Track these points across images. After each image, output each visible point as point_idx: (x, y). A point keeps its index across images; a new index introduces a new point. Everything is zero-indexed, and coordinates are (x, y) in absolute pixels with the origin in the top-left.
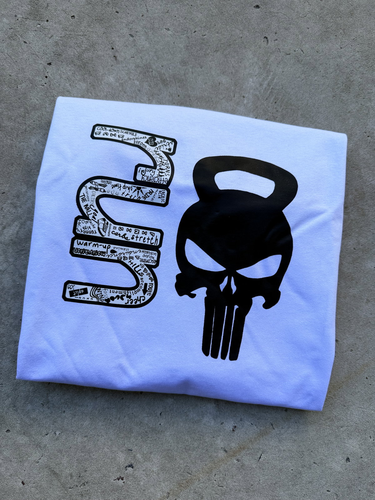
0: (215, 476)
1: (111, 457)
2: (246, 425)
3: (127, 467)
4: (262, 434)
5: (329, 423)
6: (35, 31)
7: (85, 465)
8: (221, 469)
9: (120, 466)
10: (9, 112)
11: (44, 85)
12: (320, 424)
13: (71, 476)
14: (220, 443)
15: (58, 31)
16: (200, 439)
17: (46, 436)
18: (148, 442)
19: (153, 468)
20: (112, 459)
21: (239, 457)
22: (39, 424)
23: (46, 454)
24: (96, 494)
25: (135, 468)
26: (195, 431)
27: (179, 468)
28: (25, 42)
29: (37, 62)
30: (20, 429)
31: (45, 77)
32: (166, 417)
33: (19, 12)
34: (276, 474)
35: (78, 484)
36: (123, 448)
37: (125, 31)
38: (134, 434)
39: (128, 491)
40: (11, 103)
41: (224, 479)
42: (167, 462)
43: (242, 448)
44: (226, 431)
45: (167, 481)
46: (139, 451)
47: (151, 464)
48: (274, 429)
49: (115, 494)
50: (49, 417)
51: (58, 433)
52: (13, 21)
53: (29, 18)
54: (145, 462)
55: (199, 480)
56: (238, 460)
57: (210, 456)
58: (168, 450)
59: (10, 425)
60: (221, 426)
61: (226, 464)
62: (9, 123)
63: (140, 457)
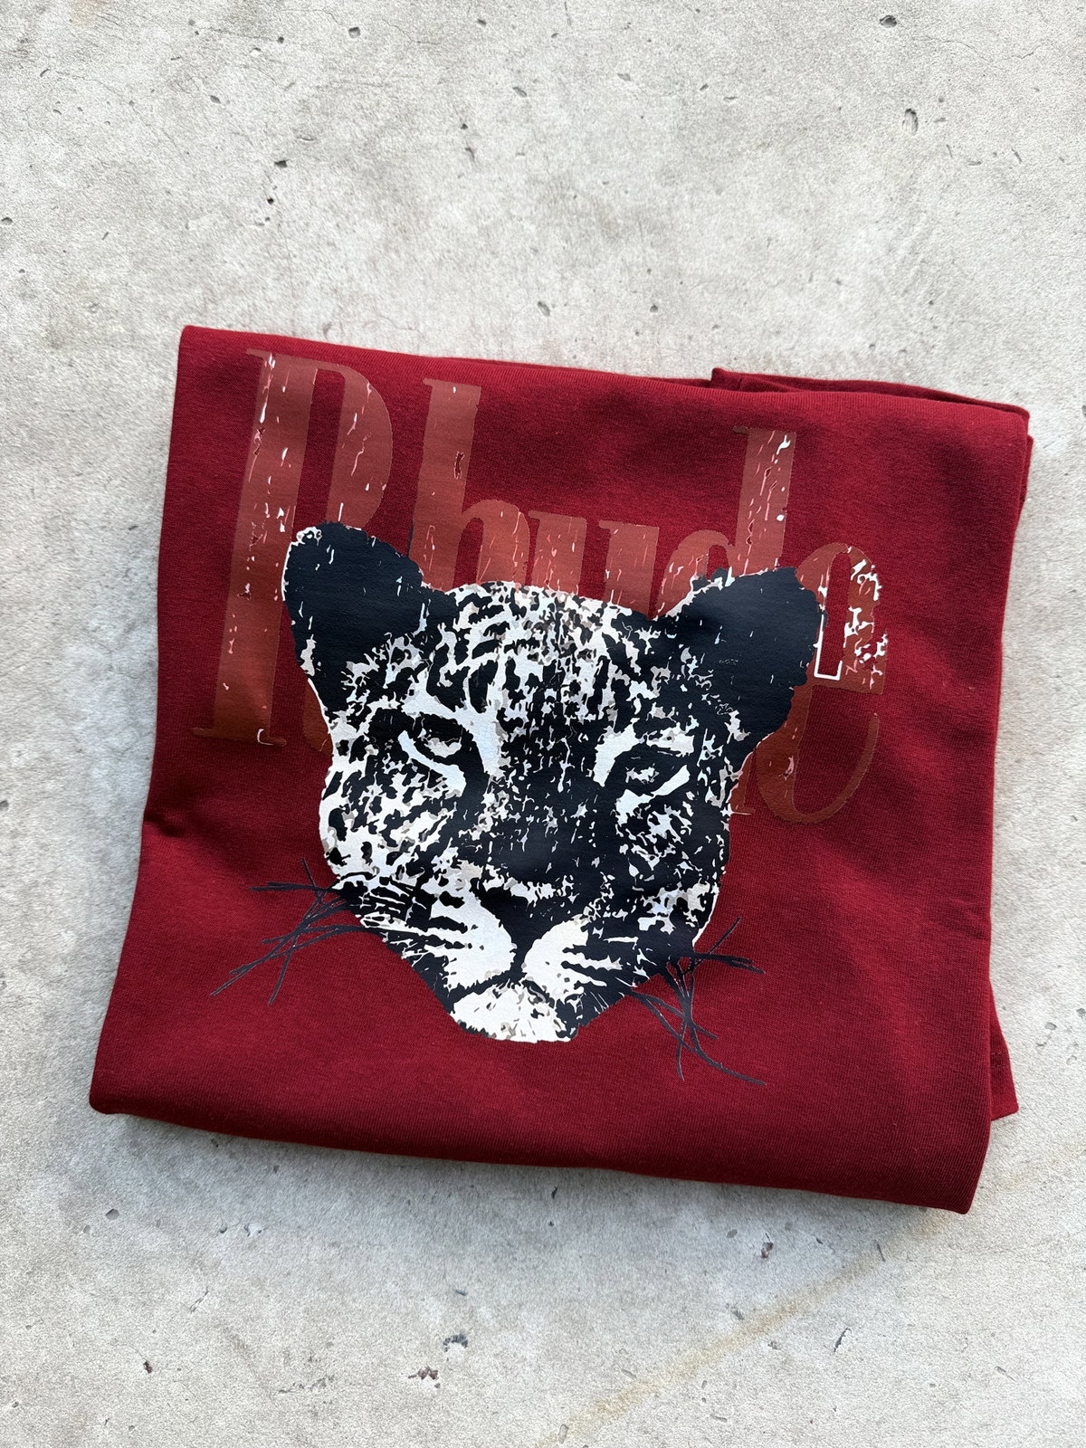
0: (703, 1387)
1: (404, 1310)
2: (801, 1244)
3: (447, 1340)
4: (848, 1273)
5: (1045, 1254)
6: (245, 67)
7: (329, 1326)
8: (722, 1366)
9: (429, 1338)
10: (161, 297)
11: (264, 222)
12: (1021, 1256)
13: (288, 1356)
14: (722, 1290)
15: (310, 70)
16: (664, 1274)
17: (219, 1234)
18: (514, 1272)
19: (524, 1350)
20: (407, 1314)
21: (775, 1335)
22: (202, 1198)
23: (217, 1287)
24: (355, 1413)
25: (473, 1346)
26: (651, 1251)
27: (598, 1356)
28: (215, 99)
29: (246, 156)
30: (146, 1210)
31: (267, 202)
32: (568, 1204)
33: (202, 12)
34: (884, 1393)
35: (305, 1381)
36: (441, 1286)
37: (504, 79)
38: (473, 1247)
39: (448, 1412)
40: (166, 272)
41: (730, 1396)
42: (565, 1334)
43: (786, 1310)
44: (741, 1255)
45: (564, 1390)
46: (487, 1296)
47: (520, 1337)
48: (884, 1260)
49: (411, 1417)
50: (230, 1180)
51: (254, 1229)
52: (183, 37)
53: (230, 30)
54: (500, 1330)
55: (656, 1396)
56: (773, 1345)
57: (694, 1328)
58: (570, 1301)
59: (119, 1196)
60: (730, 1240)
61: (739, 1353)
62: (158, 327)
63: (488, 1316)
